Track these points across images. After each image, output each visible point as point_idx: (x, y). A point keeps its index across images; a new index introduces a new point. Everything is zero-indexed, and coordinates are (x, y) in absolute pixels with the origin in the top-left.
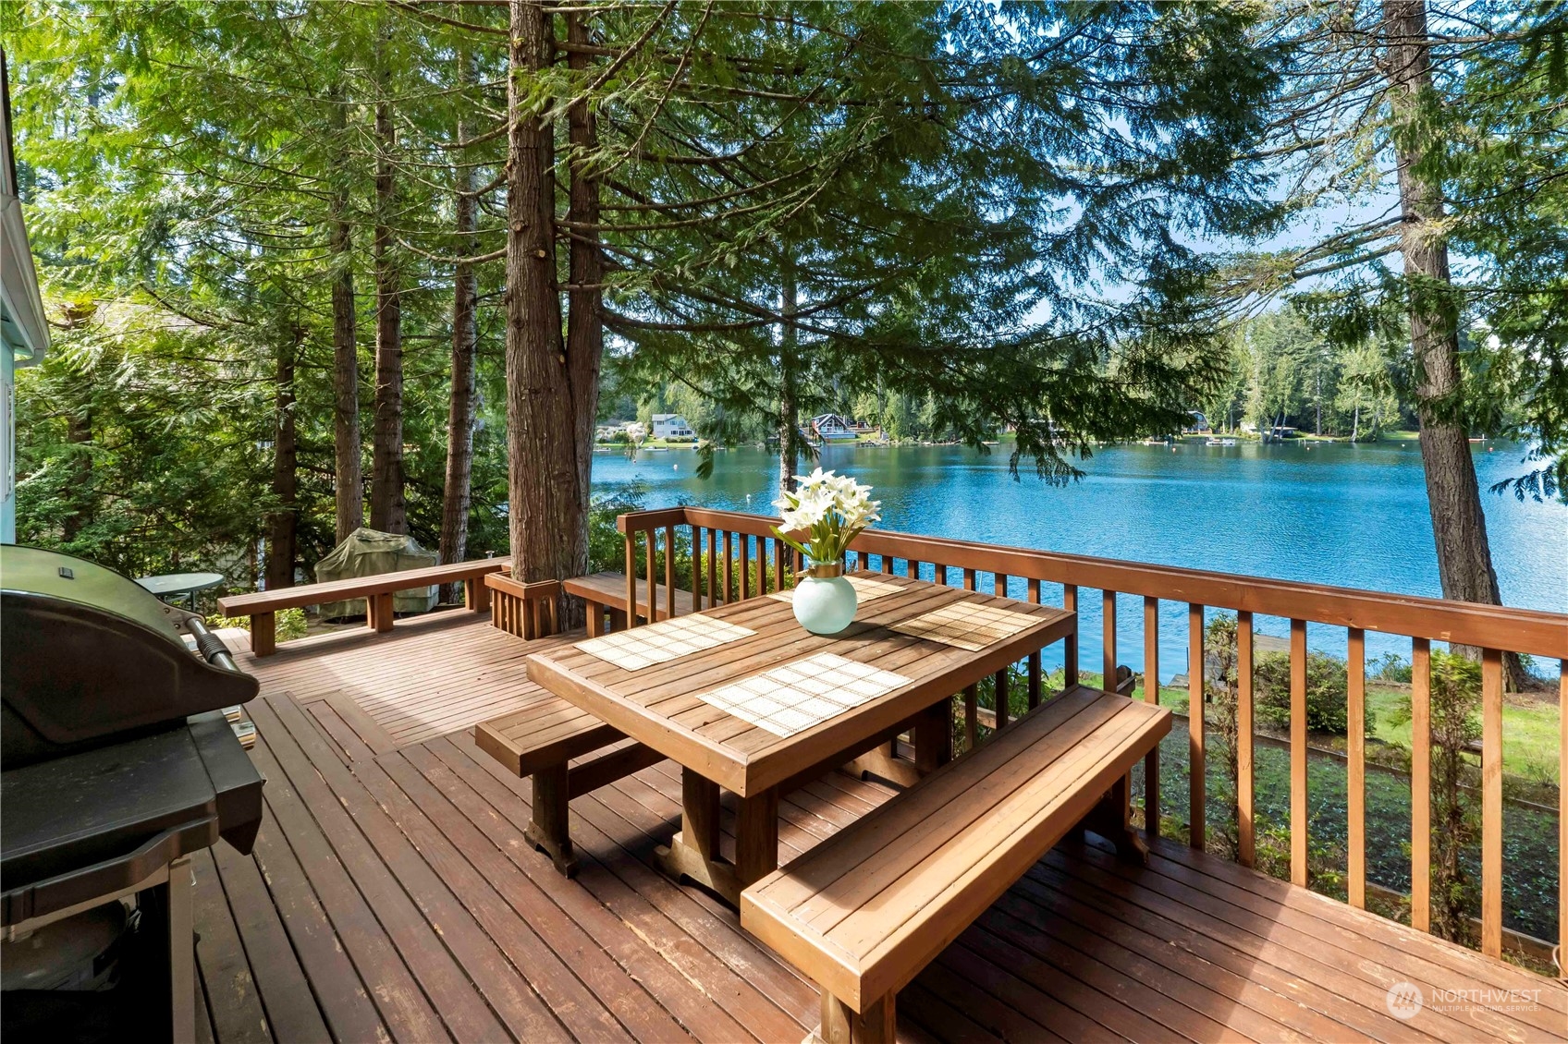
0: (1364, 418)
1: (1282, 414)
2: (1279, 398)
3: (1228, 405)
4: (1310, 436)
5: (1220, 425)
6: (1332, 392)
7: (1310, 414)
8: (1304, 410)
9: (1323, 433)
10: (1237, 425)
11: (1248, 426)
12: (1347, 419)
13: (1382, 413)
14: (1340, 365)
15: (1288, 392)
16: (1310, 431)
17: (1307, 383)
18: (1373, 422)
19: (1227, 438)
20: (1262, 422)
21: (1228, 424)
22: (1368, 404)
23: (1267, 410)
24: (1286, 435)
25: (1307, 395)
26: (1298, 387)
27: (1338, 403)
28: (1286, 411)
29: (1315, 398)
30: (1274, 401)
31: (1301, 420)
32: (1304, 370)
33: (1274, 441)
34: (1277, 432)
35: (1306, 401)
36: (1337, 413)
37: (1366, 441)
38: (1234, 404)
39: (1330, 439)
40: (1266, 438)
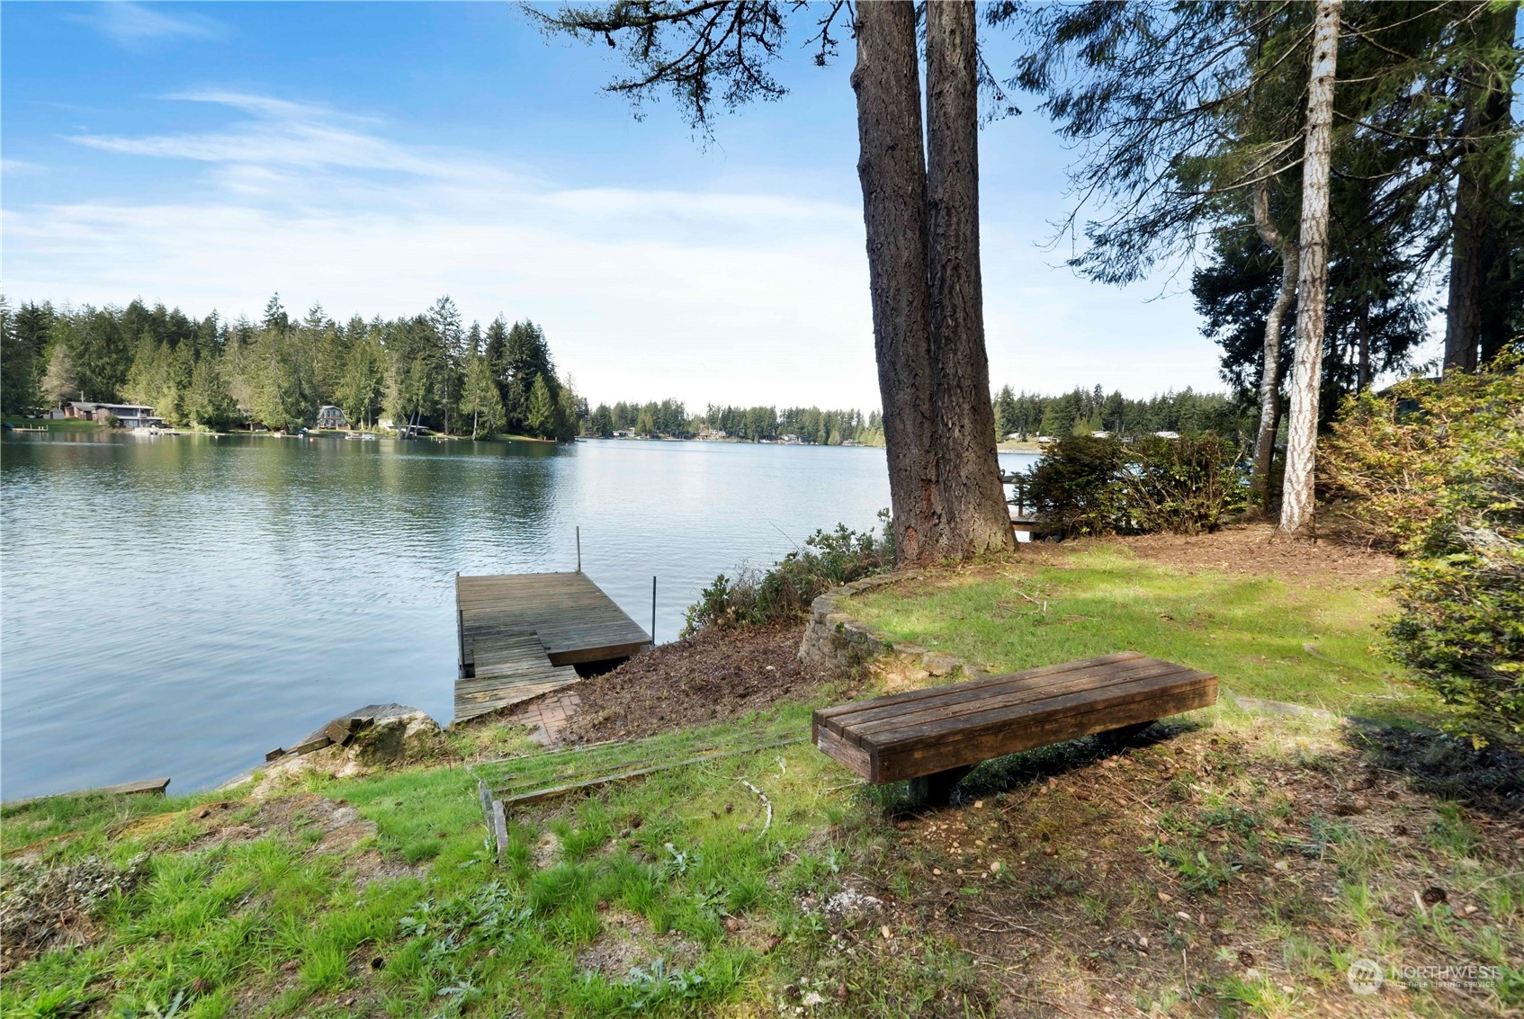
0: (481, 420)
1: (417, 413)
2: (414, 398)
3: (367, 401)
4: (440, 435)
5: (358, 421)
6: (457, 397)
7: (439, 416)
8: (435, 410)
9: (450, 433)
10: (375, 422)
11: (385, 423)
12: (468, 420)
13: (494, 417)
14: (463, 374)
15: (422, 392)
16: (439, 431)
17: (437, 386)
18: (488, 425)
19: (367, 435)
20: (400, 418)
21: (366, 420)
22: (483, 409)
23: (404, 408)
24: (420, 433)
25: (437, 398)
26: (429, 390)
27: (462, 407)
28: (421, 410)
29: (444, 401)
30: (410, 400)
31: (432, 421)
32: (434, 375)
33: (410, 437)
34: (413, 429)
35: (437, 403)
36: (461, 416)
37: (482, 439)
38: (371, 401)
39: (456, 438)
40: (404, 434)
